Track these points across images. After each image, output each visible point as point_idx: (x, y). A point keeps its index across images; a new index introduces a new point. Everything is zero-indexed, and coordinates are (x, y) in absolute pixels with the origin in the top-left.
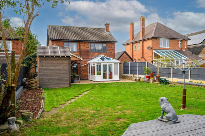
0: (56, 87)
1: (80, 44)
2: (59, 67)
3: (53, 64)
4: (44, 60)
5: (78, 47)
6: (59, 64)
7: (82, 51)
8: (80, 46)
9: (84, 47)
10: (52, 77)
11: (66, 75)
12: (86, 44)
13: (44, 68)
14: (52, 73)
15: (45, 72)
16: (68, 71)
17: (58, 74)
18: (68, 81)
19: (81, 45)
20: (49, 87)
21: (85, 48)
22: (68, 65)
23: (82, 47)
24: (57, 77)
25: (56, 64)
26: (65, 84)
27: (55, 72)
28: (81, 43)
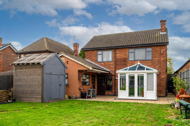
0: (29, 101)
1: (115, 51)
2: (32, 77)
3: (27, 74)
4: (18, 69)
5: (113, 56)
6: (32, 73)
7: (118, 60)
8: (116, 54)
9: (120, 54)
10: (25, 89)
11: (39, 87)
12: (123, 50)
13: (18, 78)
14: (25, 84)
15: (19, 82)
16: (41, 82)
17: (31, 85)
18: (41, 95)
19: (117, 52)
20: (22, 100)
21: (122, 55)
22: (41, 75)
23: (118, 55)
24: (29, 89)
25: (29, 74)
26: (38, 98)
27: (28, 83)
28: (117, 50)
